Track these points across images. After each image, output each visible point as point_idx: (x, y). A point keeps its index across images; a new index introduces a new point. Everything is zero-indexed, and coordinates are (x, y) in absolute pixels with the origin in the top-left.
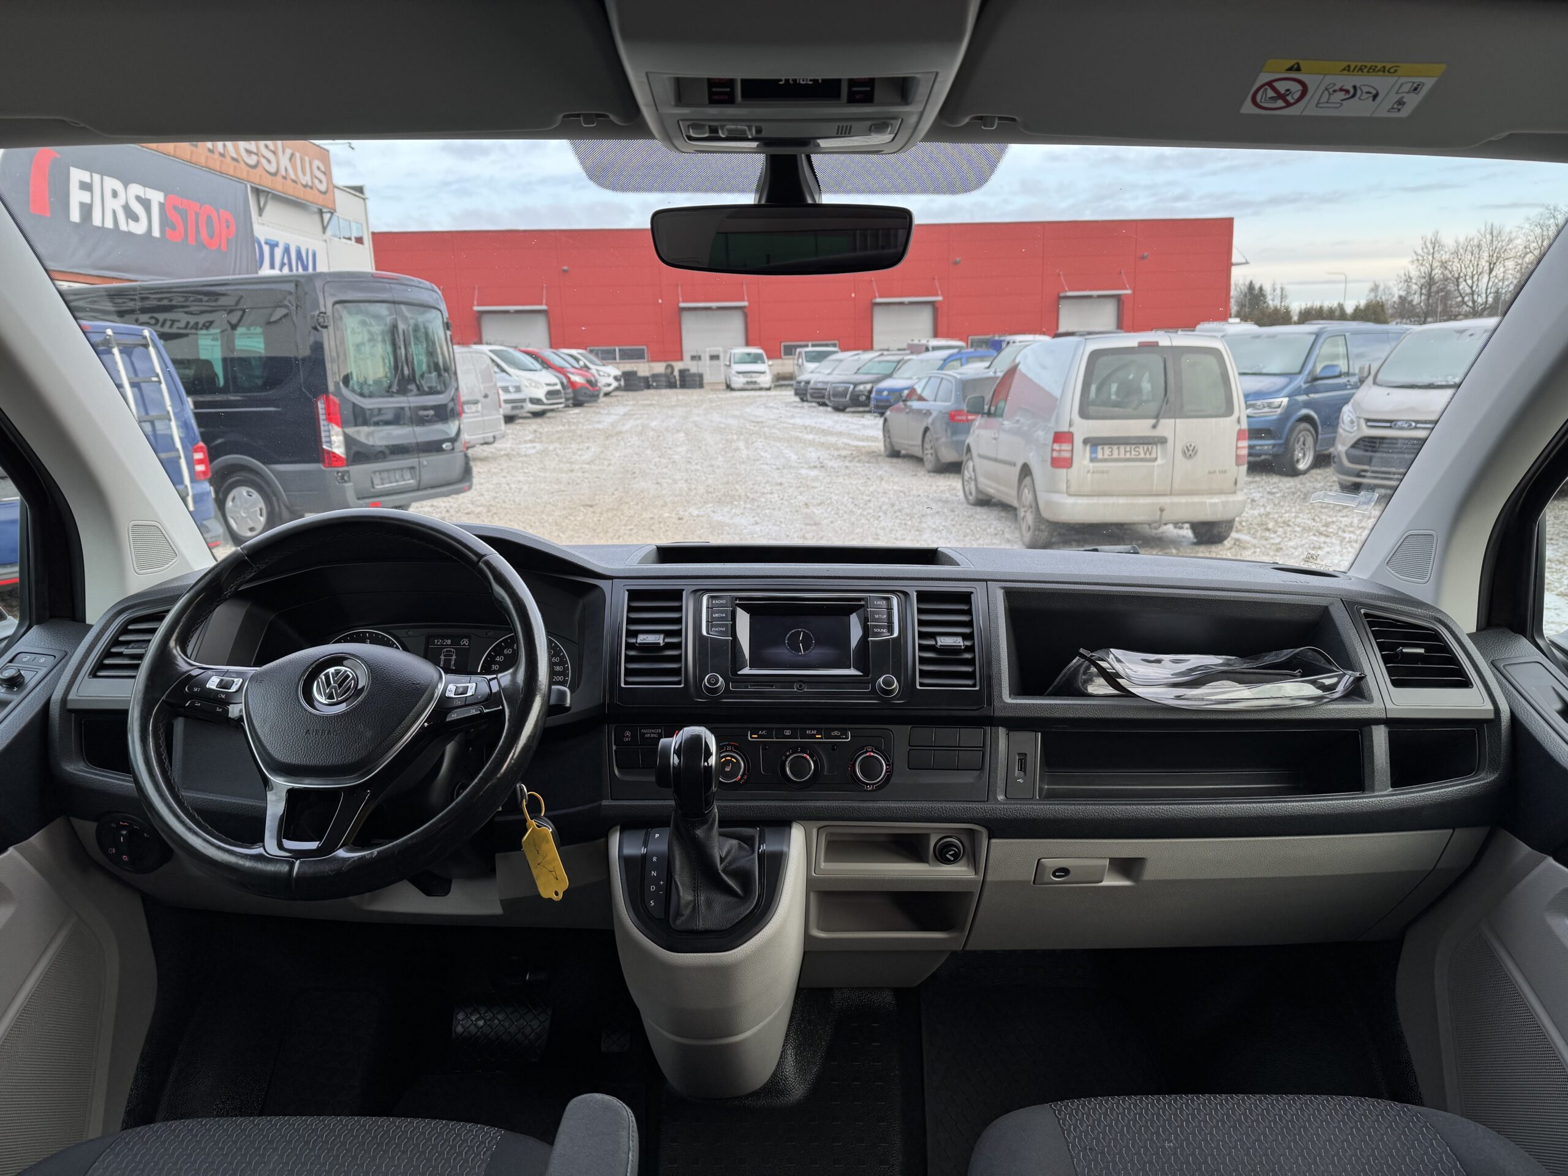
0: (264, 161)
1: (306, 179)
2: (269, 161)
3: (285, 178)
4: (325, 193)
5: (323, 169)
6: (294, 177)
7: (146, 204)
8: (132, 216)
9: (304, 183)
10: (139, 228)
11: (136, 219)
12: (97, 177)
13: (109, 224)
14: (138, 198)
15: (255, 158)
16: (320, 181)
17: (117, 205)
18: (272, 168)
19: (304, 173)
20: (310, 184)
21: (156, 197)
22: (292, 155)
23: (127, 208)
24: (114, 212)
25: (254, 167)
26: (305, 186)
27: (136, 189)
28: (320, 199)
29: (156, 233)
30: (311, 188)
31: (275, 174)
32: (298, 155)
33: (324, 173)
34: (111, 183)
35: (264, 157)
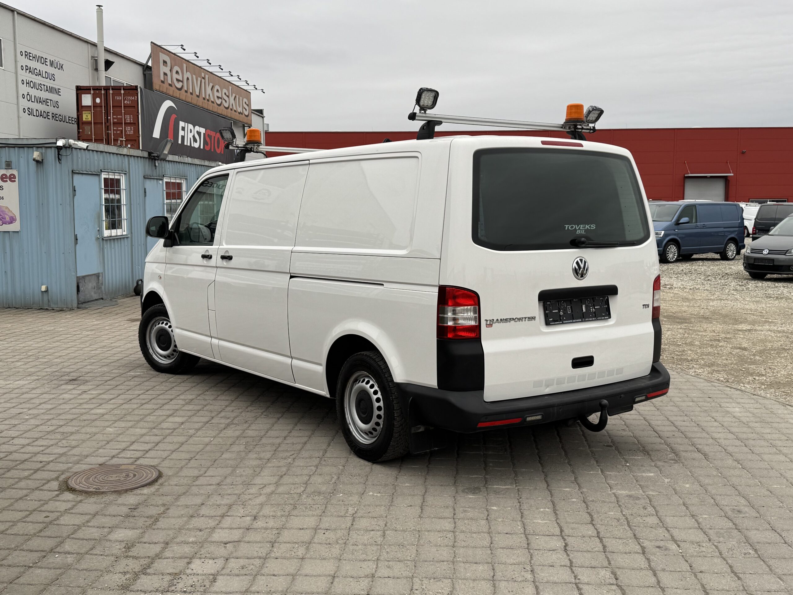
0: (224, 101)
1: (240, 110)
2: (226, 101)
3: (231, 110)
4: (247, 116)
5: (247, 103)
6: (235, 109)
7: (199, 133)
8: (195, 140)
9: (239, 111)
10: (196, 145)
11: (196, 142)
12: (186, 124)
13: (189, 144)
14: (197, 132)
15: (220, 100)
16: (246, 110)
17: (190, 135)
18: (227, 106)
19: (240, 107)
20: (242, 112)
21: (203, 130)
22: (235, 97)
23: (194, 136)
24: (190, 138)
25: (219, 105)
26: (240, 113)
27: (197, 128)
28: (245, 120)
29: (202, 147)
30: (242, 114)
31: (227, 108)
32: (237, 96)
33: (248, 105)
34: (191, 126)
35: (224, 99)
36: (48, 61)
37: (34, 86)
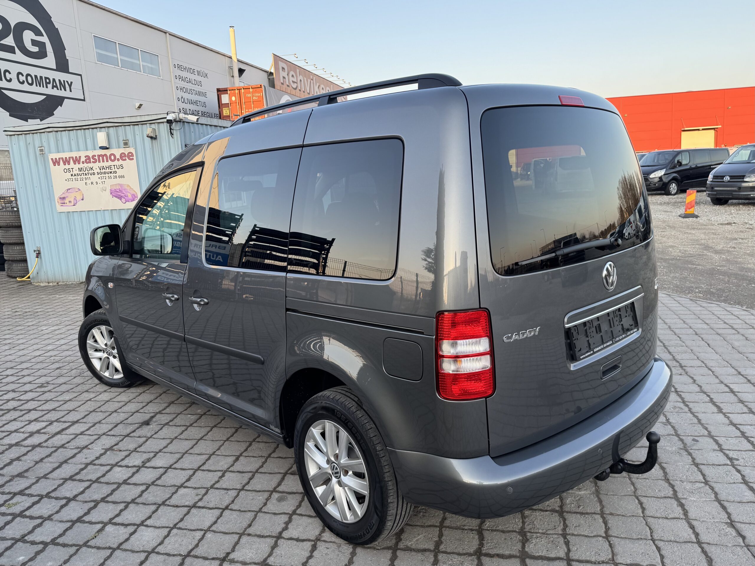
36: (196, 71)
37: (186, 91)
